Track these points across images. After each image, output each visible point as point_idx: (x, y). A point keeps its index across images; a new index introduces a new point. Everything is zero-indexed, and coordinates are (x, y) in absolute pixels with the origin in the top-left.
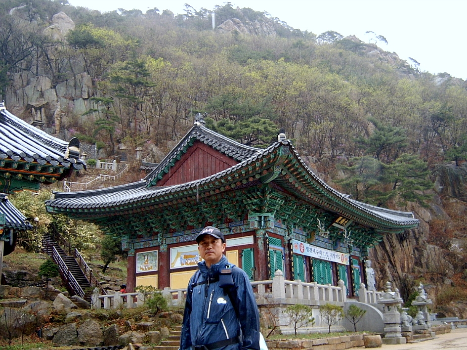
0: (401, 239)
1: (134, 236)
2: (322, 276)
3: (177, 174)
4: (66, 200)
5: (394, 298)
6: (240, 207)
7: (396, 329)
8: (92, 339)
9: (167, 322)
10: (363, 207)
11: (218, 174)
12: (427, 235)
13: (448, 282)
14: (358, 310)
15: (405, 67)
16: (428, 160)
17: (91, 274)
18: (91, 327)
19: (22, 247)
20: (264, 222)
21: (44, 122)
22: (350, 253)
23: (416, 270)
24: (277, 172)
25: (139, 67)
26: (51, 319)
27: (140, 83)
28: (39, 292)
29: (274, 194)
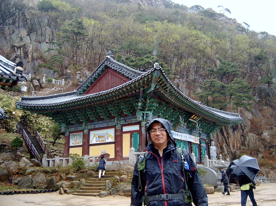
0: (235, 129)
1: (68, 124)
3: (95, 87)
4: (28, 101)
5: (223, 165)
6: (132, 107)
8: (40, 185)
9: (84, 176)
10: (208, 109)
11: (117, 87)
12: (249, 127)
13: (260, 155)
14: (202, 171)
15: (240, 28)
16: (252, 83)
17: (45, 146)
18: (40, 177)
19: (4, 129)
20: (146, 117)
21: (22, 55)
22: (200, 137)
23: (242, 148)
24: (153, 86)
25: (80, 24)
26: (17, 172)
27: (79, 33)
28: (11, 156)
29: (152, 100)
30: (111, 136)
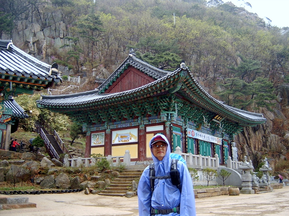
0: (255, 130)
1: (90, 123)
2: (205, 151)
3: (117, 86)
4: (49, 100)
5: (248, 166)
6: (156, 107)
7: (249, 185)
8: (64, 185)
9: (109, 176)
10: (231, 110)
12: (271, 128)
13: (282, 157)
14: (226, 172)
15: (262, 23)
16: (274, 82)
17: (64, 146)
18: (63, 177)
19: (22, 128)
20: (170, 117)
21: (36, 52)
22: (222, 137)
23: (263, 149)
24: (179, 86)
25: (96, 19)
26: (39, 172)
27: (96, 29)
28: (32, 156)
29: (177, 100)
30: (134, 136)
